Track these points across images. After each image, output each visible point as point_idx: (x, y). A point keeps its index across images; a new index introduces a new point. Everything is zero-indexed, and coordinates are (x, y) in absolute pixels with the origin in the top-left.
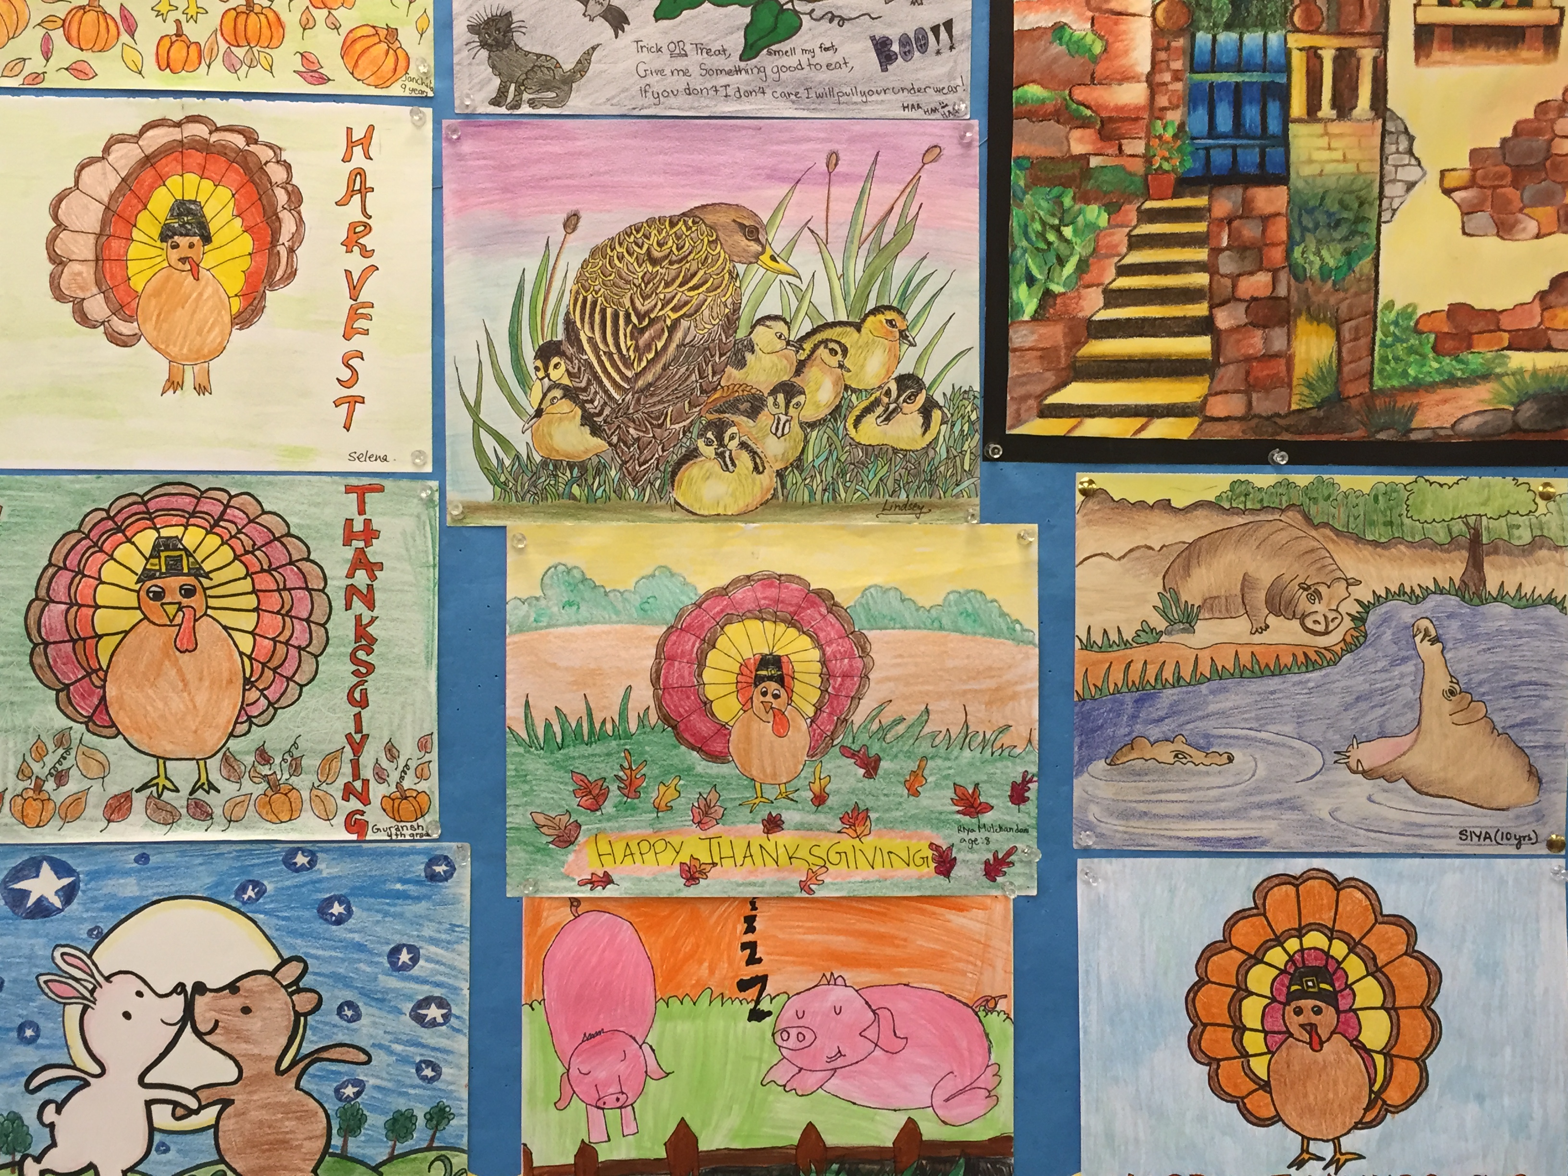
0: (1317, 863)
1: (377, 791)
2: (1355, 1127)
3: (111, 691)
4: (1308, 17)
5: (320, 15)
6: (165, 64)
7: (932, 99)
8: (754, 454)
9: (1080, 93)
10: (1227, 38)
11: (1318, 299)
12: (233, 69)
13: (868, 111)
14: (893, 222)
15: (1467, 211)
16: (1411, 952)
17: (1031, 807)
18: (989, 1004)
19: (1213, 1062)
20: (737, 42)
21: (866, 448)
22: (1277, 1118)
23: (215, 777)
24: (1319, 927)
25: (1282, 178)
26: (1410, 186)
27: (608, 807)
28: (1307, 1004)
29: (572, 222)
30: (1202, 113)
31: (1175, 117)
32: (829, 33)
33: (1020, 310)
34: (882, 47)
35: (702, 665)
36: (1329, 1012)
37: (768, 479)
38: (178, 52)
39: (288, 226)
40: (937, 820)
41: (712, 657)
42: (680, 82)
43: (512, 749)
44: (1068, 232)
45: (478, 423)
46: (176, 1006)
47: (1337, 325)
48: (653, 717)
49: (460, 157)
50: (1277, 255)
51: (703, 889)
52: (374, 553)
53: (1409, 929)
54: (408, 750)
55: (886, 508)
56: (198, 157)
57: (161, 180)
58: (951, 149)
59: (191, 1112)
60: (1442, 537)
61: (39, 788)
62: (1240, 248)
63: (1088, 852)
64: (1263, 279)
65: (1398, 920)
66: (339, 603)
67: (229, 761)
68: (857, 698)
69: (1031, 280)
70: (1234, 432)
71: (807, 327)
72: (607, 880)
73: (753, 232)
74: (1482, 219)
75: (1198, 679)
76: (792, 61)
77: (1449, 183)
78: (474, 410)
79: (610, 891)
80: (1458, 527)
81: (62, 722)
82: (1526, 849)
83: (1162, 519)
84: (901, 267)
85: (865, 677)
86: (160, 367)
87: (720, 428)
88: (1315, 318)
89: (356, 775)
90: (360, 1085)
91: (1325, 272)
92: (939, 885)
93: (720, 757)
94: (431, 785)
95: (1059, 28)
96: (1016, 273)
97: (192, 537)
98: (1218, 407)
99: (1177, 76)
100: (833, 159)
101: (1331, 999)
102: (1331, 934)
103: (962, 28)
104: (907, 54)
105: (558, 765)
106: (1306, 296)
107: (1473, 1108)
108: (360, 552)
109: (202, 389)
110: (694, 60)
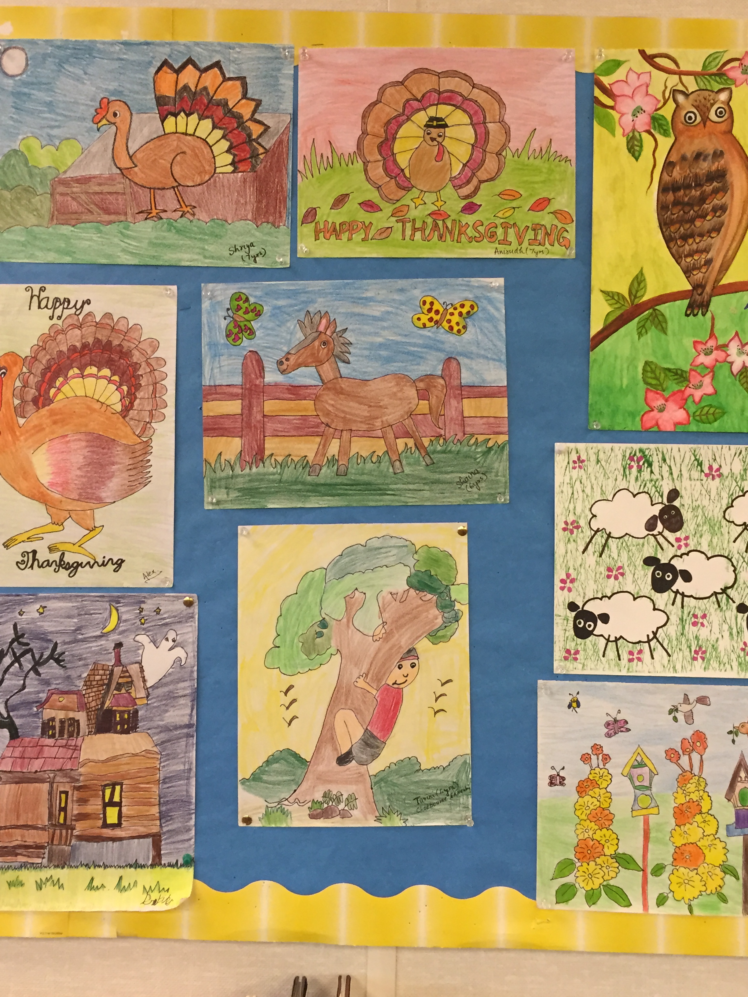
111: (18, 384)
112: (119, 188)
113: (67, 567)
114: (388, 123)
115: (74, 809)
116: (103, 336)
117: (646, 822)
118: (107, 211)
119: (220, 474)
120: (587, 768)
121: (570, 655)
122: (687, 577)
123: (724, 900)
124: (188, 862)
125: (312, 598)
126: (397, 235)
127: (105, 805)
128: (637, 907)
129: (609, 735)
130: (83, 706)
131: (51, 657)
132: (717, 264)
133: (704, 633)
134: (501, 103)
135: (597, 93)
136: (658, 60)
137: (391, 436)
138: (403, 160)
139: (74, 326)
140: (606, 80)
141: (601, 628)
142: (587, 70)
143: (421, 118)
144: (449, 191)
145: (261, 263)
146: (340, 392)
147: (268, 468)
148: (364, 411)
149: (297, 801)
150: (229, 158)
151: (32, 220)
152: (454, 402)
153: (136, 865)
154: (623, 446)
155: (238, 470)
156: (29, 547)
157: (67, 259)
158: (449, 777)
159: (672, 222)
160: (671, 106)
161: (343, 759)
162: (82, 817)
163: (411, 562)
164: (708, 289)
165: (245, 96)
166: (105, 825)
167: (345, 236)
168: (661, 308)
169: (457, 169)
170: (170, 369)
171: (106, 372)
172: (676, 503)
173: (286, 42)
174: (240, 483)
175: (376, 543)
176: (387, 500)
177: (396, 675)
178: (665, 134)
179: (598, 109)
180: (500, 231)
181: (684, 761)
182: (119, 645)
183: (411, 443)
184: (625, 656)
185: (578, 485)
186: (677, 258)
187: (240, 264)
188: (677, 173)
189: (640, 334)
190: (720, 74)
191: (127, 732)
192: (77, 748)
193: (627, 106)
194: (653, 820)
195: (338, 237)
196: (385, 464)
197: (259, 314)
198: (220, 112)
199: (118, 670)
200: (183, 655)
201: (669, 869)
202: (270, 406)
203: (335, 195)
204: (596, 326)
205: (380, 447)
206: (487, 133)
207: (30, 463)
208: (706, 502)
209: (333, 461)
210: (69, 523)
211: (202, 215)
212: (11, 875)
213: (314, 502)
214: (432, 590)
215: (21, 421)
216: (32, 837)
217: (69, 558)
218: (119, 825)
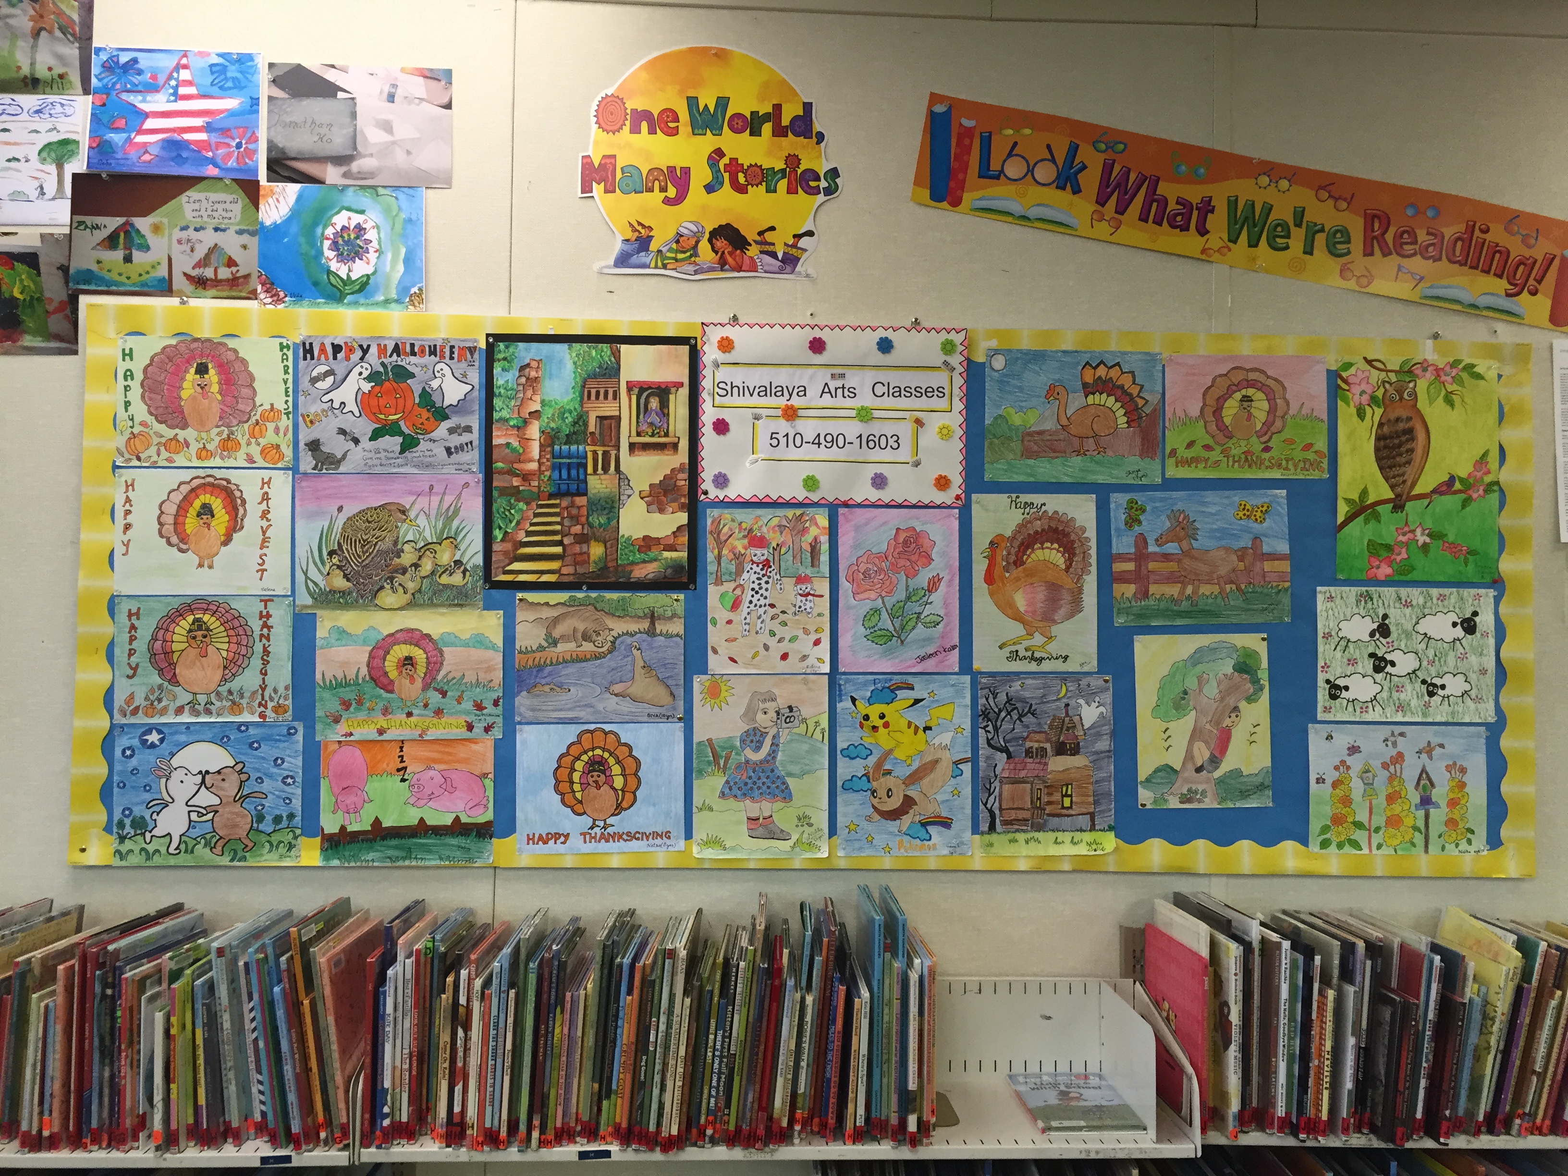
0: (599, 726)
1: (270, 705)
2: (613, 815)
3: (177, 671)
4: (593, 441)
5: (253, 440)
6: (199, 458)
7: (467, 467)
8: (404, 588)
9: (516, 466)
10: (565, 448)
11: (598, 534)
12: (222, 459)
13: (444, 471)
14: (452, 508)
15: (649, 504)
16: (631, 755)
17: (500, 708)
18: (485, 775)
19: (562, 794)
20: (398, 448)
21: (444, 585)
22: (585, 813)
23: (213, 700)
24: (599, 748)
25: (585, 494)
26: (629, 496)
27: (352, 709)
28: (595, 774)
29: (340, 509)
30: (557, 472)
31: (548, 473)
32: (430, 445)
33: (496, 538)
34: (448, 450)
35: (385, 660)
36: (603, 776)
37: (408, 596)
38: (204, 453)
39: (241, 511)
40: (468, 713)
41: (388, 657)
42: (378, 462)
43: (318, 689)
44: (513, 511)
45: (307, 578)
46: (199, 778)
47: (605, 543)
48: (367, 678)
49: (302, 487)
50: (583, 519)
51: (385, 737)
52: (269, 623)
53: (630, 748)
54: (281, 690)
55: (450, 606)
56: (209, 489)
57: (197, 497)
58: (472, 484)
59: (204, 815)
60: (642, 614)
61: (152, 704)
62: (571, 517)
63: (520, 723)
64: (579, 527)
65: (626, 745)
66: (257, 639)
67: (218, 694)
68: (439, 671)
69: (500, 528)
70: (571, 579)
71: (422, 544)
72: (351, 734)
73: (403, 512)
74: (654, 507)
75: (558, 663)
76: (417, 455)
77: (643, 495)
78: (305, 573)
79: (352, 738)
80: (647, 611)
81: (160, 681)
82: (670, 720)
83: (545, 608)
84: (455, 524)
85: (442, 664)
86: (196, 560)
87: (392, 579)
88: (597, 540)
89: (263, 699)
90: (263, 805)
91: (600, 525)
92: (468, 735)
93: (391, 691)
94: (289, 702)
95: (508, 444)
96: (495, 525)
97: (206, 618)
98: (565, 571)
99: (548, 460)
100: (431, 487)
101: (604, 772)
102: (604, 750)
103: (476, 443)
104: (457, 452)
105: (334, 695)
106: (594, 533)
107: (651, 809)
108: (265, 622)
109: (211, 567)
110: (383, 455)
111: (1005, 553)
112: (1062, 437)
113: (1036, 660)
114: (1219, 398)
115: (1045, 799)
116: (1053, 525)
117: (1371, 803)
118: (1054, 451)
119: (1122, 605)
120: (1337, 773)
121: (1327, 710)
122: (1393, 664)
123: (1414, 845)
124: (1111, 828)
125: (1179, 677)
126: (1223, 465)
127: (1063, 796)
128: (1366, 851)
129: (1349, 755)
130: (1048, 740)
131: (1029, 712)
132: (1409, 483)
133: (1403, 696)
134: (1284, 388)
135: (1339, 382)
136: (1374, 363)
137: (1222, 583)
138: (1227, 421)
139: (1036, 519)
140: (1344, 374)
141: (1344, 694)
142: (1334, 368)
143: (1238, 396)
144: (1254, 439)
145: (1144, 481)
146: (1192, 557)
147: (1151, 602)
148: (1205, 568)
149: (1172, 794)
150: (1125, 419)
151: (1012, 456)
152: (1258, 564)
153: (1081, 830)
154: (1356, 589)
155: (1133, 603)
156: (1014, 648)
157: (1032, 479)
158: (1259, 779)
159: (1383, 458)
160: (1382, 390)
161: (1199, 770)
162: (1049, 803)
163: (1235, 656)
164: (1404, 497)
165: (1134, 383)
166: (1063, 808)
167: (1193, 465)
168: (1378, 508)
169: (1259, 426)
170: (1093, 544)
171: (1056, 546)
172: (1387, 622)
173: (1157, 350)
174: (1135, 610)
175: (1215, 646)
176: (1220, 621)
177: (1227, 722)
178: (1379, 407)
179: (1340, 392)
180: (1284, 463)
181: (1392, 769)
182: (1067, 705)
183: (1234, 587)
184: (1358, 710)
185: (1330, 612)
186: (1387, 479)
187: (1133, 482)
188: (1386, 429)
189: (1366, 524)
190: (1410, 372)
191: (1074, 755)
192: (1046, 764)
193: (1356, 390)
194: (1374, 802)
195: (1189, 466)
196: (1219, 599)
197: (1144, 511)
198: (1119, 392)
199: (1067, 719)
200: (1105, 711)
201: (1383, 829)
202: (1152, 566)
203: (1187, 441)
204: (1340, 519)
205: (1216, 589)
206: (1276, 404)
207: (1012, 598)
208: (1403, 621)
209: (1189, 598)
210: (1037, 634)
211: (1110, 453)
212: (1011, 836)
213: (1179, 622)
214: (1247, 672)
215: (1007, 575)
216: (1022, 815)
217: (1037, 655)
218: (1071, 807)
